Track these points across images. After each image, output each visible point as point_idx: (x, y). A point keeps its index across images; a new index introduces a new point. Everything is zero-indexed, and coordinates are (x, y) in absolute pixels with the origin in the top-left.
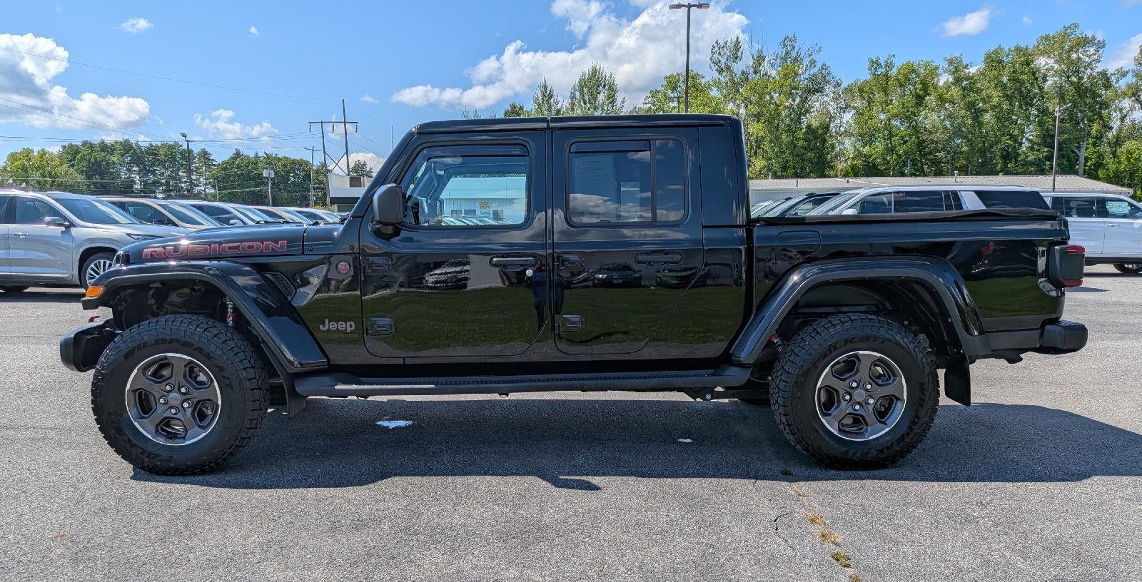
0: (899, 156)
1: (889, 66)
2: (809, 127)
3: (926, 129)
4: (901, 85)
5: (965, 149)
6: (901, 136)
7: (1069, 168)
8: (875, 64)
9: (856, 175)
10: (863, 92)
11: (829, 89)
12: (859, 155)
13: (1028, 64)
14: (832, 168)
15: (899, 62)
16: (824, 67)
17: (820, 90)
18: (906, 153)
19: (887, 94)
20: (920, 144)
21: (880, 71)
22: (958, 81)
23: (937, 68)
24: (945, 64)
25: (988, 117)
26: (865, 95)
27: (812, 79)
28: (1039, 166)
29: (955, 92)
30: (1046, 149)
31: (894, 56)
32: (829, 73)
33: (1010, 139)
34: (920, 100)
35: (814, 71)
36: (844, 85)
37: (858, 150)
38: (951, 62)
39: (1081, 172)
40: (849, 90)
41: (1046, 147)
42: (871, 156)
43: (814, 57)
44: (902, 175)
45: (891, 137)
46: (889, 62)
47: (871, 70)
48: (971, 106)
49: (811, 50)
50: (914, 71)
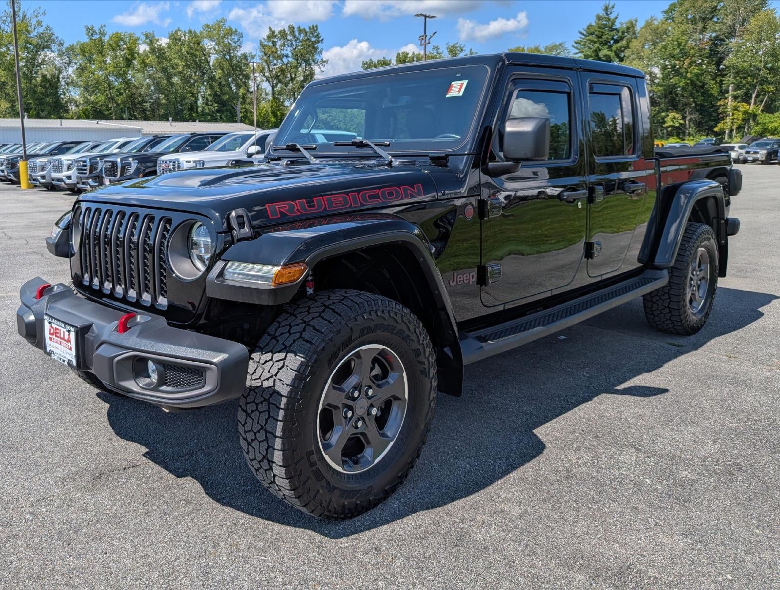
0: (118, 105)
1: (103, 34)
2: (44, 76)
3: (134, 86)
4: (113, 50)
5: (164, 101)
6: (117, 90)
7: (232, 119)
8: (90, 31)
9: (88, 118)
10: (84, 52)
11: (54, 47)
12: (87, 102)
13: (199, 44)
14: (67, 111)
15: (110, 32)
16: (48, 27)
17: (48, 47)
18: (123, 102)
19: (103, 56)
20: (132, 96)
21: (96, 37)
22: (153, 50)
23: (138, 39)
24: (143, 38)
25: (176, 80)
26: (87, 55)
27: (40, 36)
28: (212, 116)
29: (152, 59)
30: (216, 105)
31: (105, 26)
32: (53, 34)
33: (192, 96)
34: (129, 62)
35: (41, 30)
36: (66, 45)
37: (87, 98)
38: (147, 36)
39: (239, 121)
40: (71, 48)
41: (216, 103)
42: (97, 103)
43: (40, 18)
44: (122, 119)
45: (110, 90)
46: (102, 30)
47: (88, 35)
48: (164, 70)
49: (36, 12)
50: (122, 39)
